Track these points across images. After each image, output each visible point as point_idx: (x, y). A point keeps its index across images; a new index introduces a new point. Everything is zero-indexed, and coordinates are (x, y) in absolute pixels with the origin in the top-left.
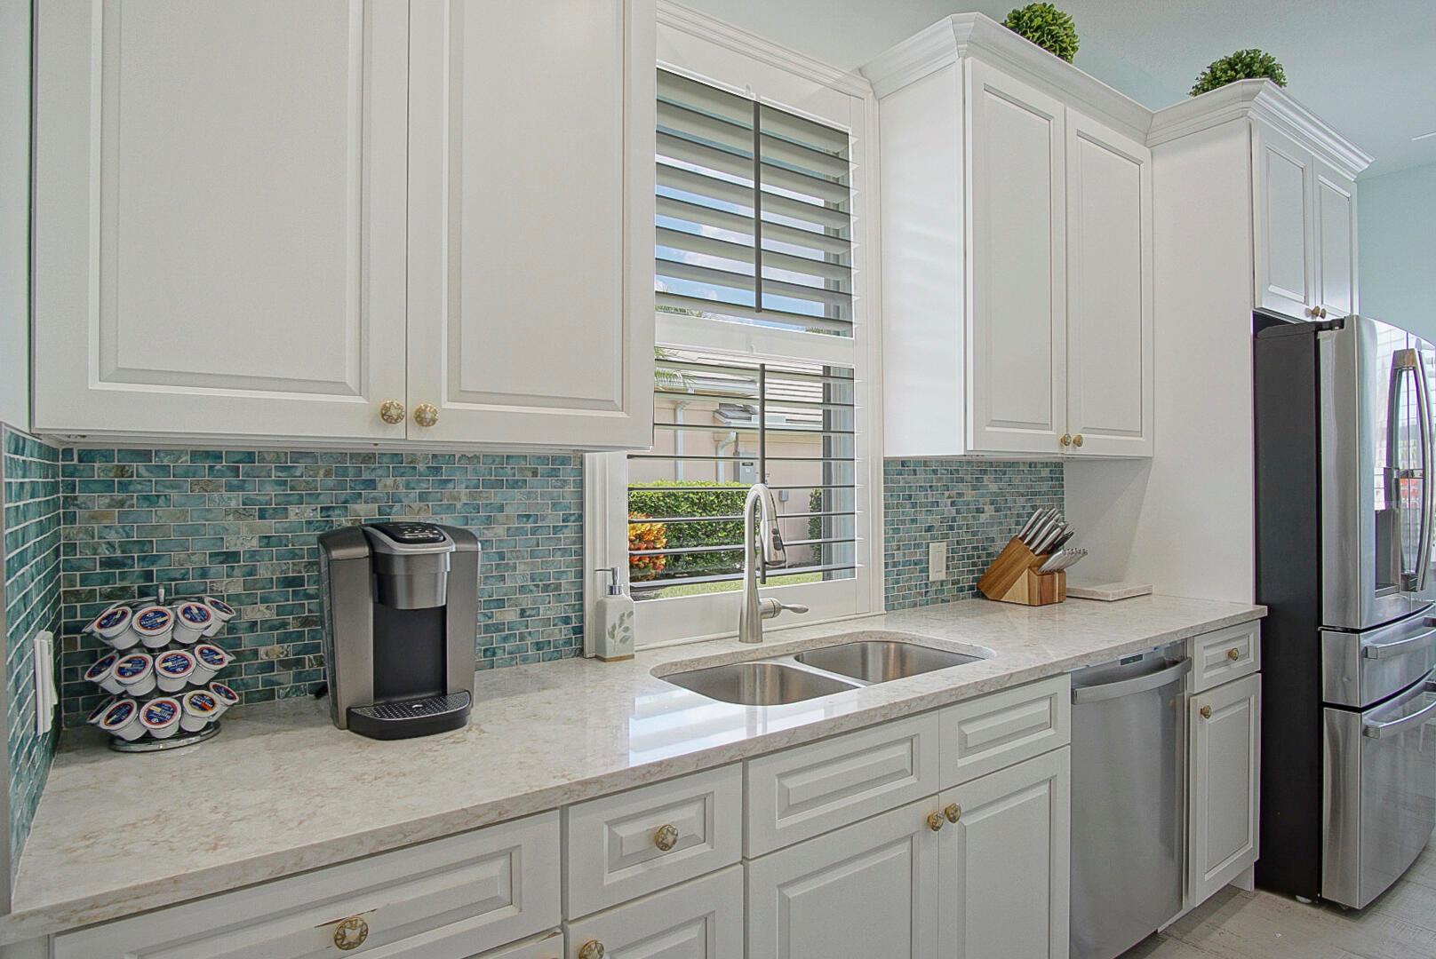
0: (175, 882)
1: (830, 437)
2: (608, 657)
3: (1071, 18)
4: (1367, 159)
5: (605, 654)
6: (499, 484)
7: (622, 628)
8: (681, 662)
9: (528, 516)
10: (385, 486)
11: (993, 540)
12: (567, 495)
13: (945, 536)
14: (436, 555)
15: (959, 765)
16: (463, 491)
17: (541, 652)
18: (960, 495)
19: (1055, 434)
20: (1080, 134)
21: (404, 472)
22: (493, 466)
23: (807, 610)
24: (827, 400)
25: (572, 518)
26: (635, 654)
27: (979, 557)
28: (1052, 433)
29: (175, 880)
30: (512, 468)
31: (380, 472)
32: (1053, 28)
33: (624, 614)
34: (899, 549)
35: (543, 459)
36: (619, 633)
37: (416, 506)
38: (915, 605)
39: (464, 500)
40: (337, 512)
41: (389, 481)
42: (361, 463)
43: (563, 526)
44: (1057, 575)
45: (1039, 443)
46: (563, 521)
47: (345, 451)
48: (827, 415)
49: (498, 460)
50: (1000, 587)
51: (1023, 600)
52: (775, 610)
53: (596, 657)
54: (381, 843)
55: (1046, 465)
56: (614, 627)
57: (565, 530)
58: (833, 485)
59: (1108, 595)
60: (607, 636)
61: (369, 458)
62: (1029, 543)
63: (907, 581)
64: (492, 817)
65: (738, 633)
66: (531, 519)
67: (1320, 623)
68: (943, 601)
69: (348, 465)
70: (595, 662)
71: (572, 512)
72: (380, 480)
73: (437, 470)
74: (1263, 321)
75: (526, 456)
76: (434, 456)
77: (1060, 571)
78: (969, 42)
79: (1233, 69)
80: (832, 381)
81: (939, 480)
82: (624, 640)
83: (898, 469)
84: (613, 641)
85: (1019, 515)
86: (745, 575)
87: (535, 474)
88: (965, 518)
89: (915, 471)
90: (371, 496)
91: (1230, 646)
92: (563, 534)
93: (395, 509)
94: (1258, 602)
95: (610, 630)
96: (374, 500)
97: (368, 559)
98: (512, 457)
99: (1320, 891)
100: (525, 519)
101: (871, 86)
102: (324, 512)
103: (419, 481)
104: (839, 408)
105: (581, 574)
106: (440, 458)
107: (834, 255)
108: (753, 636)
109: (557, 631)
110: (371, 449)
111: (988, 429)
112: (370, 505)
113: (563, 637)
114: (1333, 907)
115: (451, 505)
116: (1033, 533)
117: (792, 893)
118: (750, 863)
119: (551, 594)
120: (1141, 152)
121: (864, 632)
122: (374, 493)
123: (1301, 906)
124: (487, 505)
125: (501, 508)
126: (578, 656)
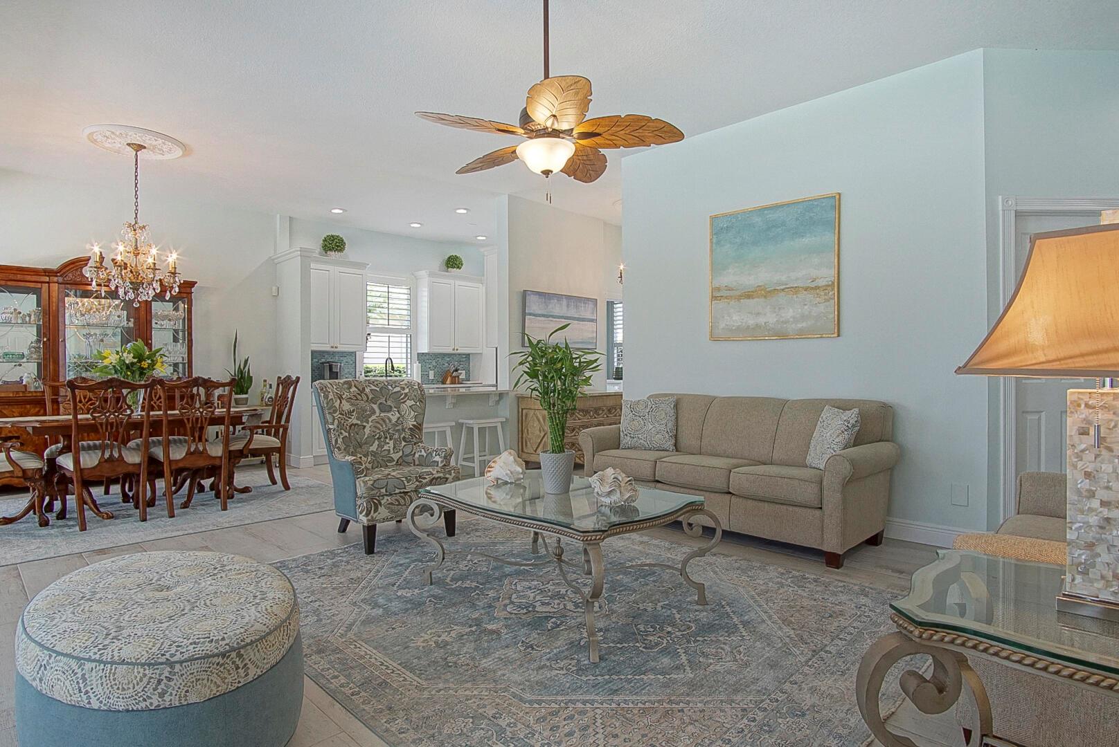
13: (434, 370)
34: (423, 372)
44: (457, 378)
50: (445, 381)
83: (422, 355)
89: (426, 355)
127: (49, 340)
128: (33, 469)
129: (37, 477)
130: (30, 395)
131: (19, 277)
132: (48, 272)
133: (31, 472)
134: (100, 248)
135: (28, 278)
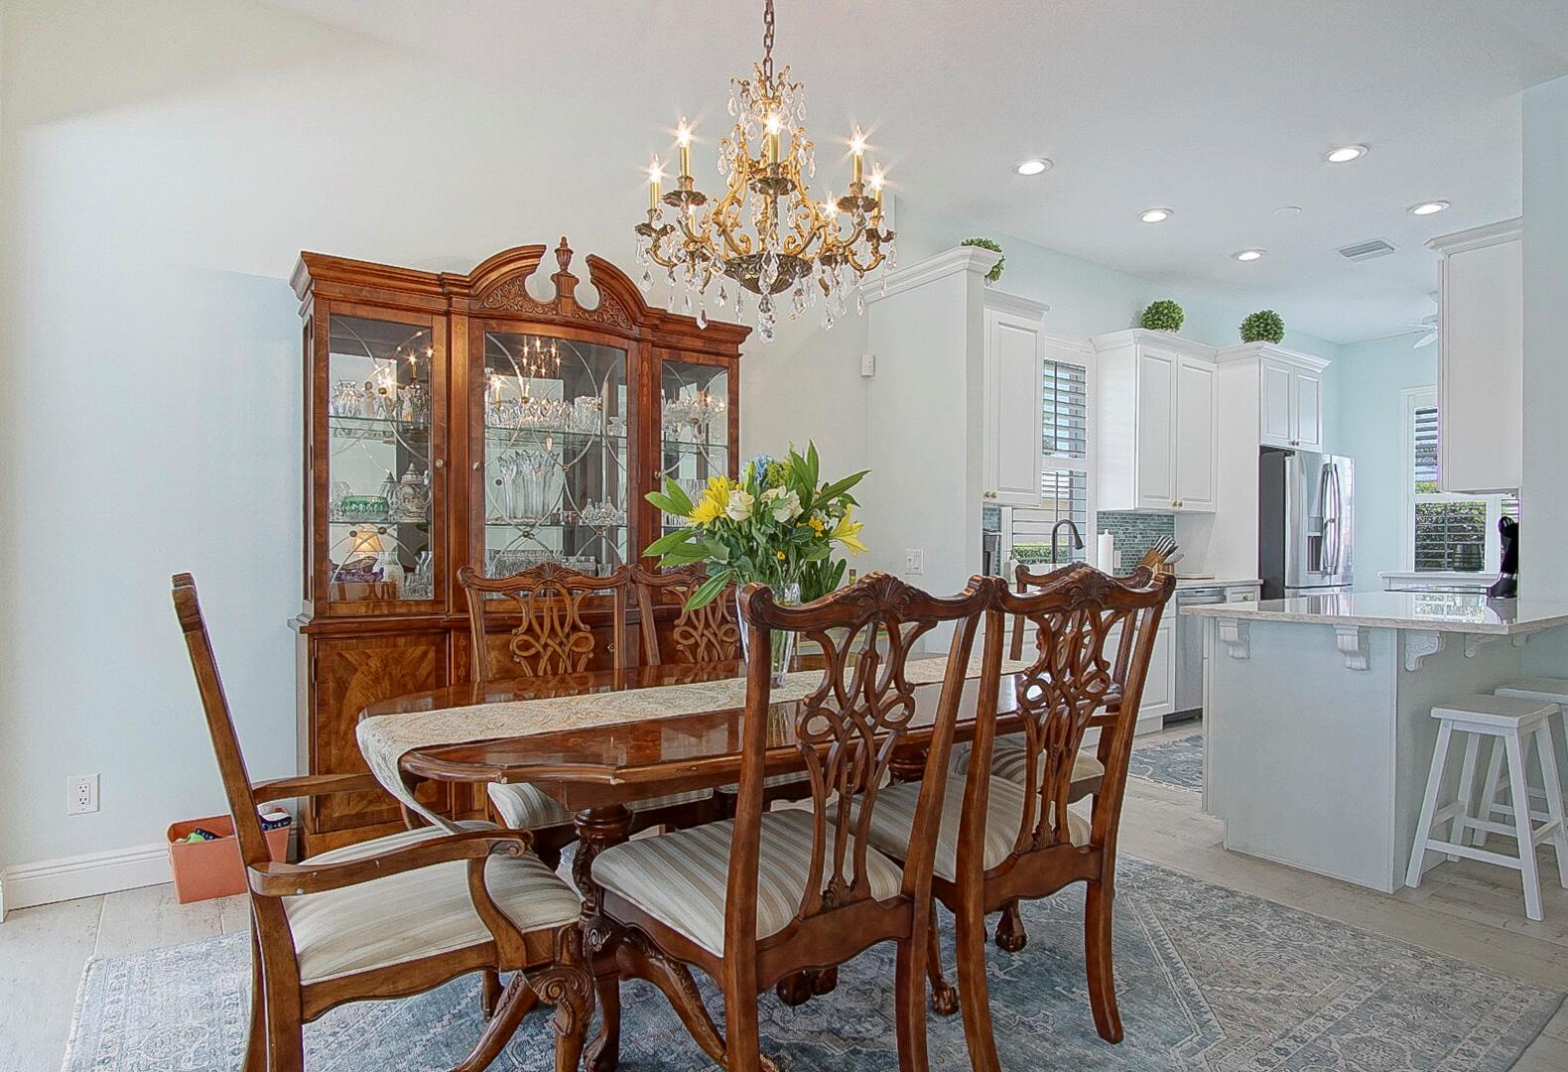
1: (1072, 502)
4: (1326, 361)
11: (1141, 551)
13: (1121, 548)
18: (1127, 529)
19: (1171, 501)
20: (1183, 365)
45: (1160, 505)
55: (1166, 516)
62: (1158, 551)
74: (1267, 449)
80: (1074, 478)
83: (1103, 516)
85: (1153, 541)
88: (1129, 541)
89: (1109, 516)
91: (1245, 595)
94: (1259, 579)
101: (1094, 346)
104: (1077, 489)
111: (1144, 499)
116: (1160, 547)
120: (1212, 367)
127: (447, 464)
128: (555, 930)
129: (566, 959)
130: (404, 610)
131: (383, 296)
132: (444, 282)
133: (547, 940)
134: (663, 171)
135: (403, 299)
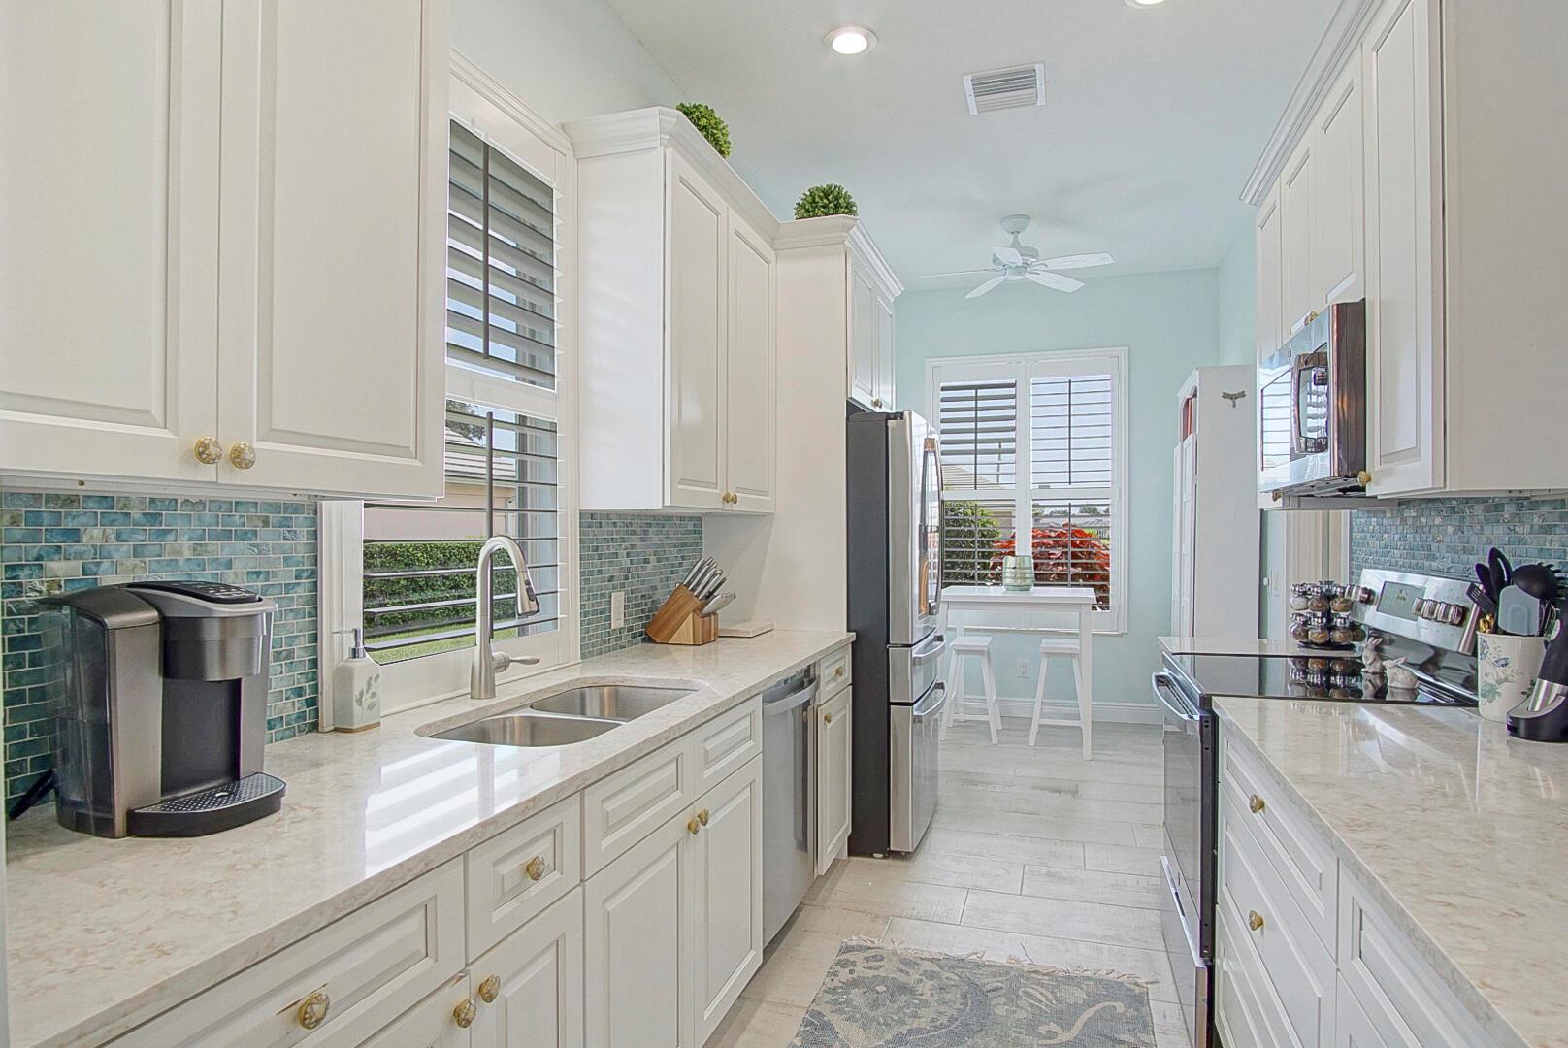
0: (162, 989)
1: (526, 488)
2: (355, 727)
3: (727, 126)
4: (901, 286)
5: (352, 724)
6: (227, 535)
7: (369, 694)
8: (434, 723)
9: (259, 573)
10: (92, 537)
12: (299, 548)
13: (623, 586)
14: (251, 617)
15: (705, 777)
16: (186, 546)
17: (273, 731)
18: (633, 547)
19: (720, 492)
20: (737, 233)
21: (114, 520)
22: (220, 514)
23: (538, 661)
24: (522, 449)
25: (305, 575)
26: (382, 720)
27: (646, 605)
28: (718, 491)
29: (161, 987)
30: (241, 516)
31: (84, 520)
32: (715, 131)
33: (371, 678)
34: (589, 599)
35: (275, 507)
36: (367, 699)
37: (132, 561)
38: (601, 653)
39: (187, 554)
40: (27, 571)
41: (97, 532)
42: (61, 507)
43: (296, 583)
44: (713, 617)
45: (702, 501)
46: (296, 578)
47: (40, 492)
48: (522, 465)
49: (225, 506)
50: (666, 631)
51: (688, 640)
52: (505, 664)
53: (336, 730)
54: (337, 910)
55: (691, 519)
56: (361, 694)
57: (297, 589)
58: (529, 537)
59: (748, 632)
60: (355, 703)
61: (70, 500)
62: (693, 590)
63: (594, 630)
64: (421, 868)
65: (469, 690)
66: (262, 577)
67: (888, 642)
68: (622, 647)
69: (43, 509)
70: (334, 734)
71: (305, 567)
72: (86, 530)
73: (155, 518)
74: (853, 408)
75: (257, 503)
76: (152, 500)
77: (714, 613)
78: (670, 134)
79: (827, 198)
80: (528, 432)
81: (618, 532)
82: (371, 707)
83: (591, 520)
84: (360, 708)
85: (673, 565)
86: (478, 628)
87: (266, 523)
88: (636, 569)
89: (600, 523)
90: (72, 550)
91: (837, 666)
92: (296, 592)
93: (103, 567)
94: (849, 630)
95: (358, 696)
96: (79, 556)
97: (158, 625)
98: (241, 503)
99: (889, 846)
100: (255, 577)
101: (572, 144)
102: (9, 572)
103: (133, 531)
104: (534, 459)
105: (315, 638)
106: (159, 503)
107: (530, 303)
108: (486, 692)
109: (289, 705)
110: (73, 488)
111: (680, 487)
112: (72, 563)
113: (297, 711)
114: (897, 855)
115: (172, 560)
116: (696, 580)
117: (611, 907)
118: (586, 883)
119: (284, 662)
120: (770, 254)
121: (579, 679)
122: (77, 547)
123: (878, 860)
124: (214, 560)
125: (229, 564)
126: (311, 731)
